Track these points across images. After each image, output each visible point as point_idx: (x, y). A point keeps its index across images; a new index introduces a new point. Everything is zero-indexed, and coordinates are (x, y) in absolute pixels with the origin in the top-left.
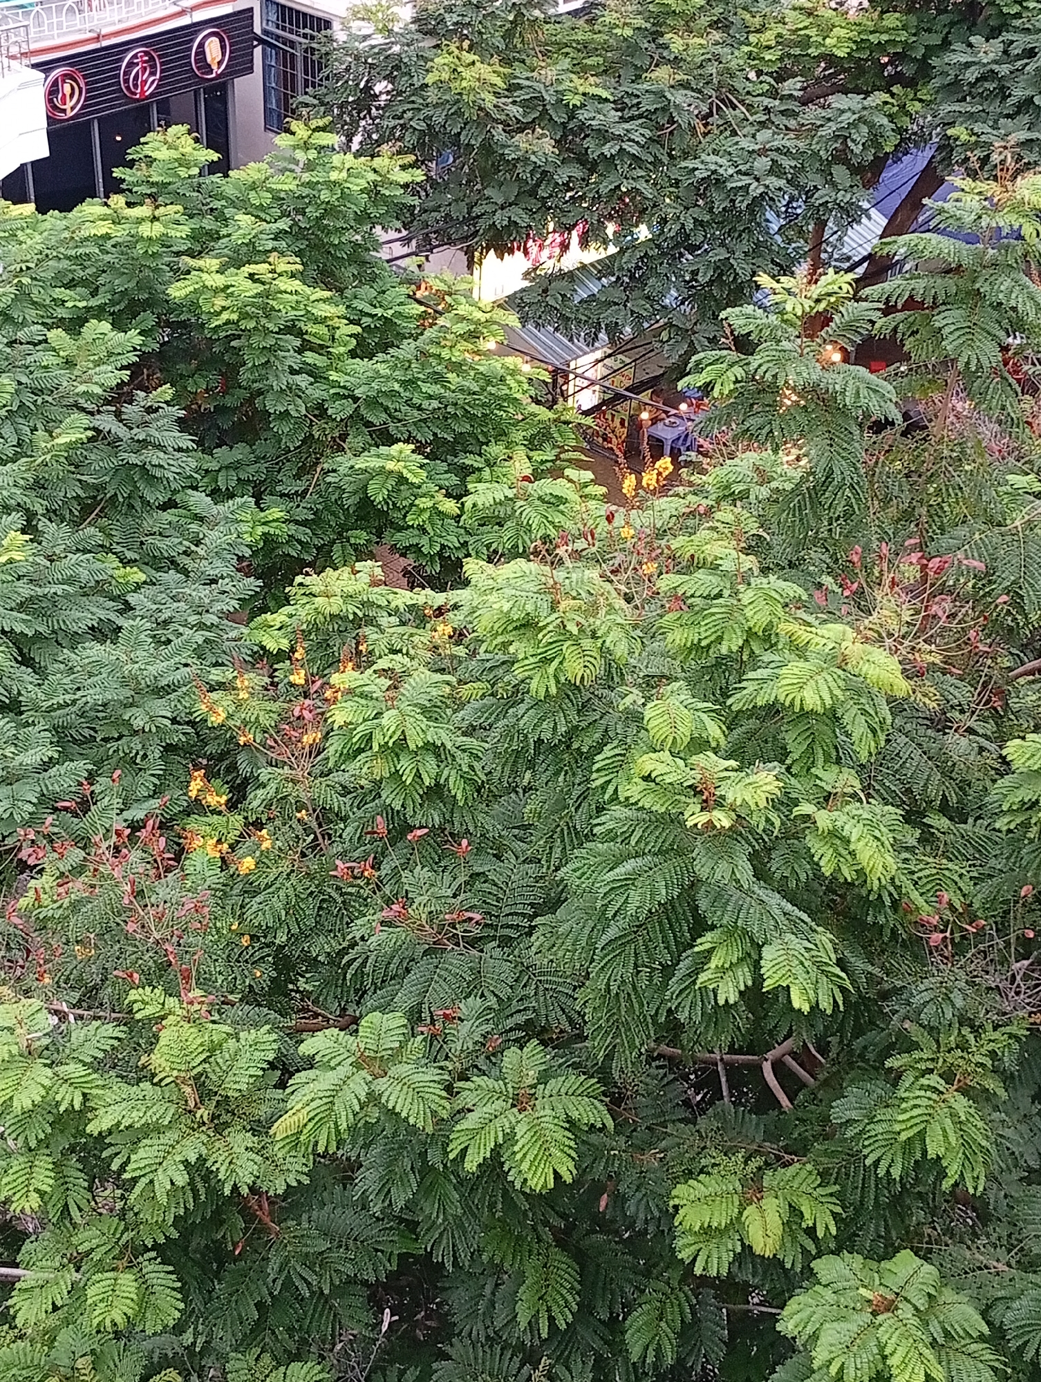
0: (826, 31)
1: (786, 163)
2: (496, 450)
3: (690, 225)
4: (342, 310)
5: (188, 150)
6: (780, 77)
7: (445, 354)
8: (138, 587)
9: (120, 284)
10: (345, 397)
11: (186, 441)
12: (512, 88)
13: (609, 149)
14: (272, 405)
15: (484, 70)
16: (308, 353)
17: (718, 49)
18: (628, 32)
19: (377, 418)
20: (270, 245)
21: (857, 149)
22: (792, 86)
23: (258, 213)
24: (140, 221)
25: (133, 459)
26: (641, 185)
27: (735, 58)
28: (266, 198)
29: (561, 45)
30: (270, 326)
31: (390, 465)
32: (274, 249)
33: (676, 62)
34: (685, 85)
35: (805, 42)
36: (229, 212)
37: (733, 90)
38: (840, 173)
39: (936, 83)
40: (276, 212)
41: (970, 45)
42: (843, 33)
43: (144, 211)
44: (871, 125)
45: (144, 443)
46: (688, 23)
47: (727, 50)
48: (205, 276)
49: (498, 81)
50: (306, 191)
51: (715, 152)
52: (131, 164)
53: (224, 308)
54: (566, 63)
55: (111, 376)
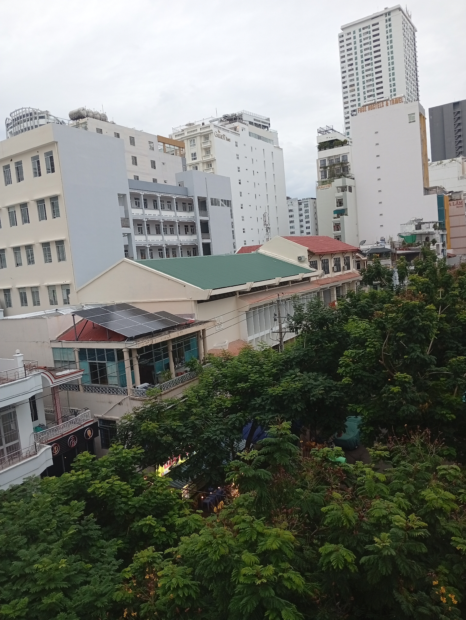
0: (225, 402)
1: (223, 431)
2: (171, 513)
3: (205, 449)
4: (129, 486)
5: (88, 456)
6: (218, 413)
7: (156, 491)
8: (91, 568)
9: (75, 492)
10: (133, 508)
11: (98, 527)
12: (160, 427)
13: (184, 436)
14: (116, 514)
15: (154, 424)
16: (123, 498)
17: (203, 410)
18: (183, 410)
19: (142, 511)
20: (111, 474)
21: (237, 425)
22: (220, 415)
23: (106, 467)
24: (79, 475)
25: (86, 534)
26: (193, 443)
27: (207, 412)
28: (108, 463)
29: (169, 416)
30: (114, 494)
31: (147, 522)
32: (112, 475)
33: (195, 414)
34: (197, 419)
35: (221, 405)
36: (99, 468)
37: (208, 418)
38: (235, 431)
39: (250, 409)
40: (111, 466)
41: (255, 400)
42: (229, 402)
43: (80, 472)
44: (239, 420)
45: (87, 530)
46: (195, 406)
47: (205, 410)
48: (96, 485)
49: (157, 426)
50: (117, 460)
51: (207, 432)
52: (75, 462)
53: (102, 492)
54: (171, 419)
55: (79, 514)
